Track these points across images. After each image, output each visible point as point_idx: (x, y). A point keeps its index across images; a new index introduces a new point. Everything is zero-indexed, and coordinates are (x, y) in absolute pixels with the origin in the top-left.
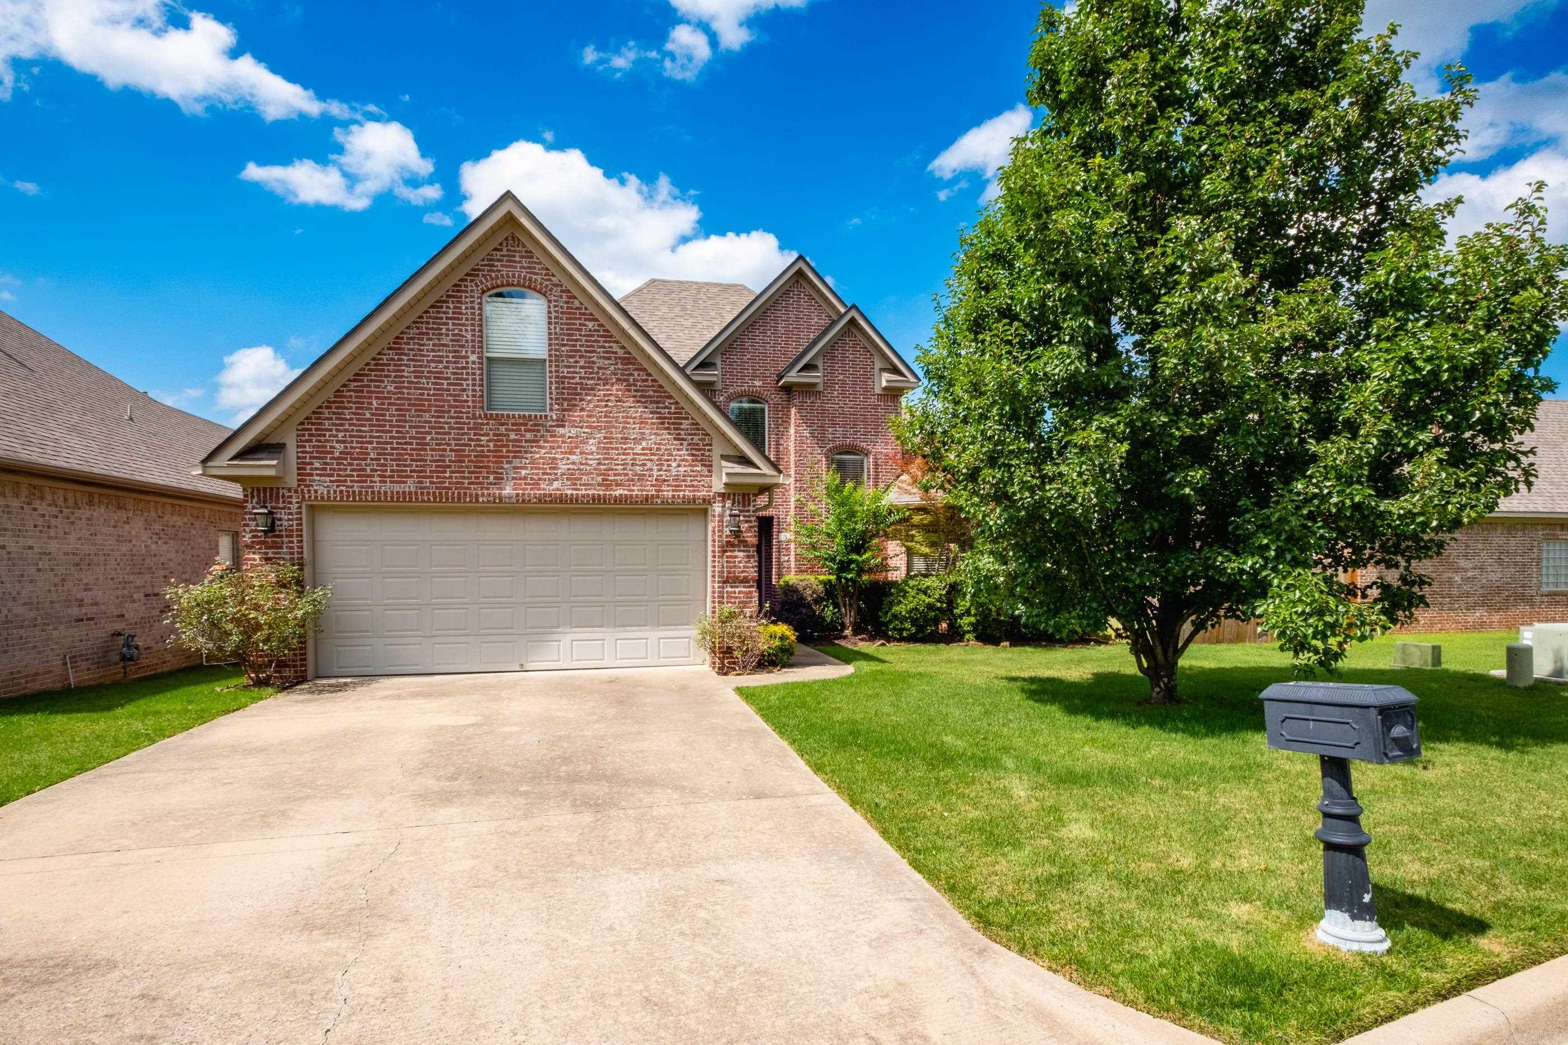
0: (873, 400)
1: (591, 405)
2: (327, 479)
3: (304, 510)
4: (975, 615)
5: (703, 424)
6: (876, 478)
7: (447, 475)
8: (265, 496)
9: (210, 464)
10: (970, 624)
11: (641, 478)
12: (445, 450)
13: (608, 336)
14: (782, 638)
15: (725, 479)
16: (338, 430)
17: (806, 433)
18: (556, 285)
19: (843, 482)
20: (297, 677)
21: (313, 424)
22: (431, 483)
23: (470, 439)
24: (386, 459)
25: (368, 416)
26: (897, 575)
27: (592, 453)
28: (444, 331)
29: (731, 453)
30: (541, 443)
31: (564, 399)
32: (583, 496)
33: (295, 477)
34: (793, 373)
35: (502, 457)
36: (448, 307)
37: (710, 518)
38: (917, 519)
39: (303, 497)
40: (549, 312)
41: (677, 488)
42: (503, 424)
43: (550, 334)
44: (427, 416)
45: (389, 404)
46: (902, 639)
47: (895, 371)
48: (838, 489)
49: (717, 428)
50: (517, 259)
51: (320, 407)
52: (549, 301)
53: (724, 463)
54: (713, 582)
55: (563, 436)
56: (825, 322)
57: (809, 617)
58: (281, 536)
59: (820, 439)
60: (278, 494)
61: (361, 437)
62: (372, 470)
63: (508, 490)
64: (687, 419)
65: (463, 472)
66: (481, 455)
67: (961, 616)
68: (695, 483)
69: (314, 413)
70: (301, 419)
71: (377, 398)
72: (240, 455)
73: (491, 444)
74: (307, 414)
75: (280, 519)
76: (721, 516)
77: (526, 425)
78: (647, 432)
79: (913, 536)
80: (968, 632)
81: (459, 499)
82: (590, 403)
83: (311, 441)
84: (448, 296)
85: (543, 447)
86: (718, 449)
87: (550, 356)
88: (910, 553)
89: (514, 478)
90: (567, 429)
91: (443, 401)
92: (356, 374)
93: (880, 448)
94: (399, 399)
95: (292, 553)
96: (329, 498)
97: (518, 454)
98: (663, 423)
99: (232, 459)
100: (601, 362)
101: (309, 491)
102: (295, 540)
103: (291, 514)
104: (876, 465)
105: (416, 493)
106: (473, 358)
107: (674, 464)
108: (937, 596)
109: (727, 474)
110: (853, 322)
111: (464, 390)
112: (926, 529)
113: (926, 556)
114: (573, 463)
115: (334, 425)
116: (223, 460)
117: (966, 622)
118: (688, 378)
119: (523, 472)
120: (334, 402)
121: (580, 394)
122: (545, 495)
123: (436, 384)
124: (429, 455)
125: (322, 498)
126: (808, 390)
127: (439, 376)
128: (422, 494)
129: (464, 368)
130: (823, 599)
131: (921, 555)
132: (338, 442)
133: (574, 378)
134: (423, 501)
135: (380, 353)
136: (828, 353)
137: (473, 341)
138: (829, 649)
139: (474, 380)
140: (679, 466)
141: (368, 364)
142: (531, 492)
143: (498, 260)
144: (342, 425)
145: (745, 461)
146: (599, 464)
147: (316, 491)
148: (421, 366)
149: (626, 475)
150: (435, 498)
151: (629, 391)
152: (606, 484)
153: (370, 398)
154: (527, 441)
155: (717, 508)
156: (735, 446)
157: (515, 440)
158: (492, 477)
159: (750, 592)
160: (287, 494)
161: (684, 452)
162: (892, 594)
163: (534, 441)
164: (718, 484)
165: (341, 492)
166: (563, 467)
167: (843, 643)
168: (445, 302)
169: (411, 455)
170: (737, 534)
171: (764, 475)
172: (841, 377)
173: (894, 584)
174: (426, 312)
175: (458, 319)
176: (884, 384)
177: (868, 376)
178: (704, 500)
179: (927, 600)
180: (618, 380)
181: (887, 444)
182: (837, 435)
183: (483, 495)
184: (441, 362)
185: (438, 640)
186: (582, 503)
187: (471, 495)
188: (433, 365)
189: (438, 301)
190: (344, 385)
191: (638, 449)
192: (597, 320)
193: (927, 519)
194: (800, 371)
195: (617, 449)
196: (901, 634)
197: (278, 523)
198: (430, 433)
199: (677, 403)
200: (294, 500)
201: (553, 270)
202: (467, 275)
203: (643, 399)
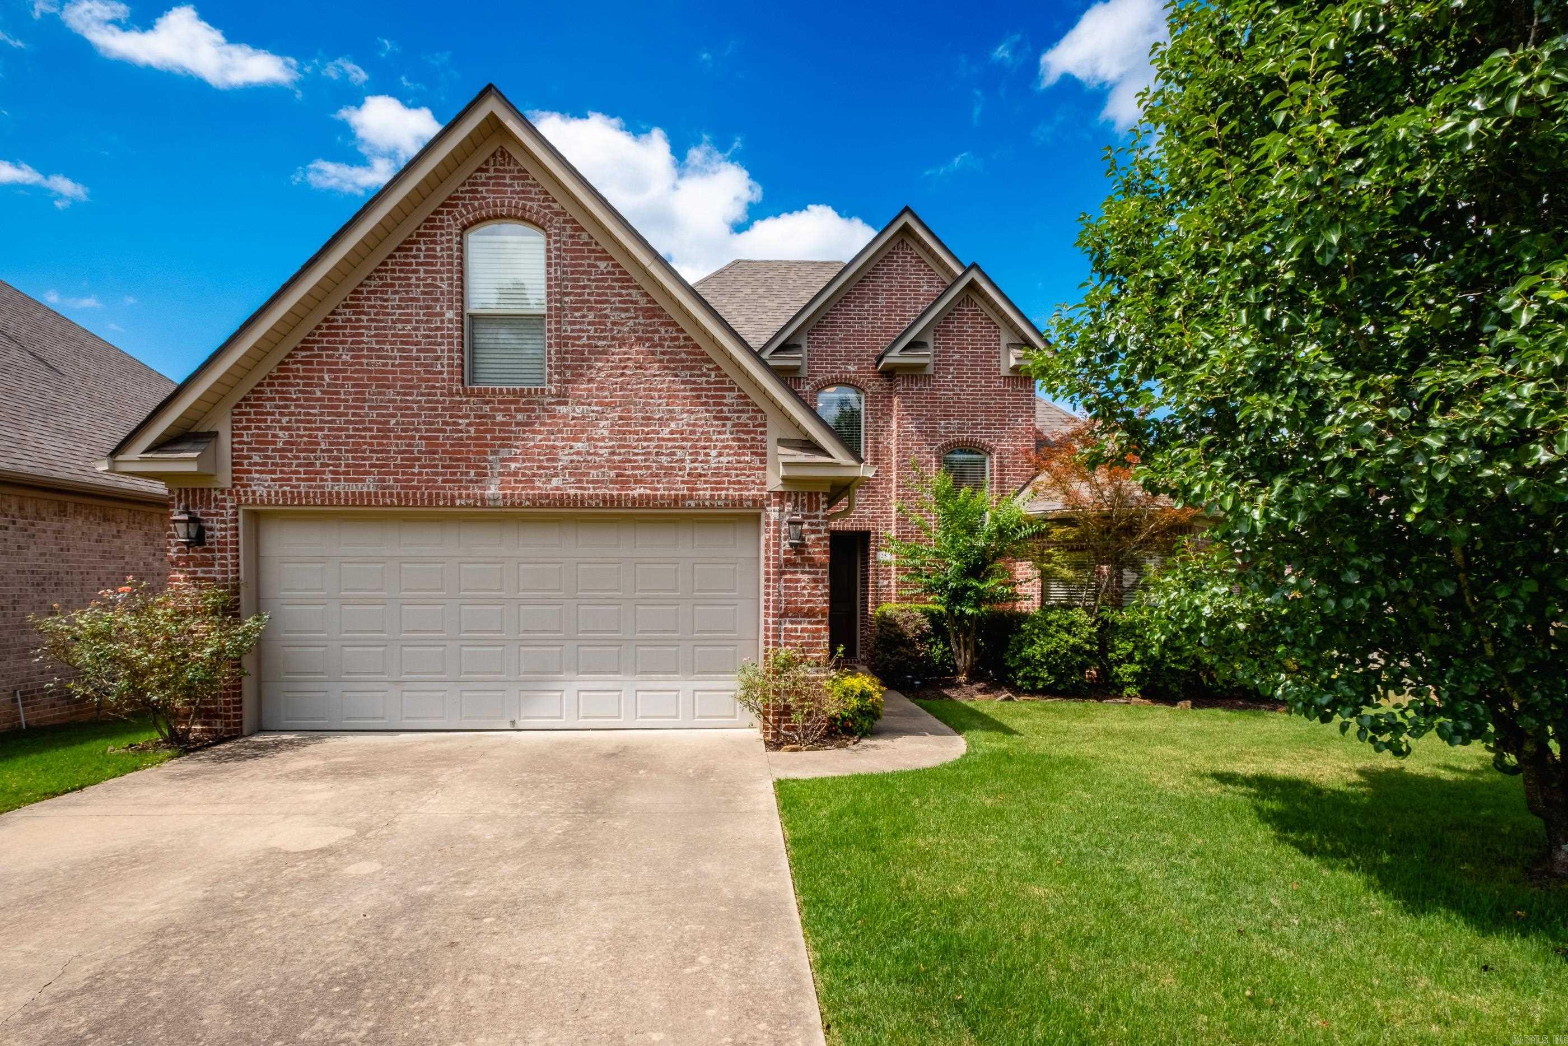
0: (998, 384)
1: (602, 374)
2: (268, 477)
3: (241, 517)
4: (1140, 662)
5: (754, 397)
6: (1002, 482)
7: (416, 470)
8: (194, 499)
9: (120, 458)
10: (1134, 674)
11: (669, 472)
12: (413, 438)
13: (626, 280)
14: (863, 695)
15: (782, 472)
16: (281, 414)
17: (911, 428)
18: (557, 214)
19: (957, 485)
20: (228, 732)
21: (252, 406)
22: (396, 481)
23: (445, 423)
24: (339, 451)
25: (318, 394)
26: (1030, 605)
27: (603, 439)
28: (413, 281)
29: (793, 436)
30: (537, 427)
31: (567, 367)
32: (591, 497)
33: (228, 475)
34: (896, 352)
35: (486, 445)
36: (419, 250)
37: (763, 526)
38: (1057, 532)
39: (239, 500)
40: (548, 251)
41: (717, 485)
42: (487, 403)
43: (549, 279)
44: (391, 394)
45: (345, 379)
46: (1033, 692)
47: (1027, 344)
48: (951, 494)
49: (773, 401)
50: (508, 181)
51: (260, 385)
52: (549, 236)
53: (781, 450)
54: (767, 615)
55: (565, 416)
56: (937, 289)
57: (910, 658)
58: (212, 551)
59: (929, 434)
60: (209, 496)
61: (309, 422)
62: (322, 465)
63: (493, 490)
64: (732, 390)
65: (436, 466)
66: (459, 443)
67: (1119, 663)
68: (742, 478)
69: (253, 391)
70: (236, 400)
71: (330, 371)
72: (158, 446)
73: (472, 429)
74: (244, 393)
75: (211, 529)
76: (778, 523)
77: (517, 402)
78: (677, 409)
79: (1051, 555)
80: (1129, 684)
81: (430, 501)
82: (601, 370)
83: (249, 428)
84: (419, 235)
85: (539, 432)
86: (773, 433)
87: (549, 309)
88: (1046, 577)
89: (501, 474)
90: (570, 408)
91: (411, 372)
92: (304, 341)
93: (1007, 445)
94: (356, 371)
95: (226, 572)
96: (270, 500)
97: (506, 442)
98: (699, 397)
99: (145, 452)
100: (615, 316)
101: (246, 493)
102: (229, 555)
103: (224, 522)
104: (1002, 466)
105: (376, 494)
106: (450, 314)
107: (714, 453)
108: (1085, 635)
109: (785, 464)
110: (972, 285)
111: (438, 358)
112: (1068, 546)
113: (1066, 582)
114: (578, 453)
115: (277, 407)
116: (135, 452)
117: (1126, 671)
118: (763, 363)
119: (513, 466)
120: (277, 378)
121: (589, 360)
122: (540, 496)
123: (404, 350)
124: (393, 445)
125: (262, 501)
126: (915, 373)
127: (406, 340)
128: (384, 495)
129: (437, 329)
130: (930, 636)
131: (1062, 580)
132: (282, 429)
133: (580, 338)
134: (385, 505)
135: (333, 313)
136: (942, 325)
137: (450, 292)
138: (935, 704)
139: (451, 344)
140: (720, 455)
141: (318, 327)
142: (523, 492)
143: (484, 184)
144: (286, 407)
145: (810, 446)
146: (613, 453)
147: (254, 493)
148: (384, 328)
149: (648, 468)
150: (400, 500)
151: (653, 353)
152: (622, 481)
153: (322, 371)
154: (518, 424)
155: (773, 513)
156: (798, 426)
157: (503, 424)
158: (472, 472)
159: (818, 630)
160: (220, 497)
161: (728, 436)
162: (1023, 631)
163: (527, 424)
164: (774, 482)
165: (284, 493)
166: (564, 458)
167: (953, 693)
168: (414, 242)
169: (371, 444)
170: (799, 548)
171: (837, 465)
172: (957, 357)
173: (1024, 617)
174: (391, 257)
175: (432, 264)
176: (1013, 362)
177: (992, 354)
178: (754, 501)
179: (1071, 641)
180: (639, 339)
181: (1015, 439)
182: (951, 430)
183: (460, 497)
184: (410, 322)
185: (408, 686)
186: (590, 507)
187: (445, 498)
188: (399, 326)
189: (405, 242)
190: (290, 356)
191: (665, 433)
192: (611, 258)
193: (1072, 533)
194: (903, 350)
195: (636, 433)
196: (1034, 685)
197: (208, 533)
198: (394, 416)
199: (718, 368)
200: (229, 505)
201: (554, 193)
202: (443, 205)
203: (672, 365)
